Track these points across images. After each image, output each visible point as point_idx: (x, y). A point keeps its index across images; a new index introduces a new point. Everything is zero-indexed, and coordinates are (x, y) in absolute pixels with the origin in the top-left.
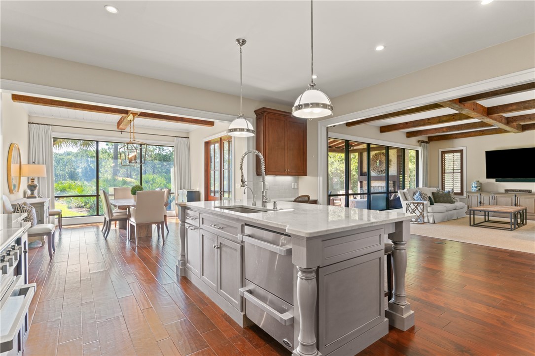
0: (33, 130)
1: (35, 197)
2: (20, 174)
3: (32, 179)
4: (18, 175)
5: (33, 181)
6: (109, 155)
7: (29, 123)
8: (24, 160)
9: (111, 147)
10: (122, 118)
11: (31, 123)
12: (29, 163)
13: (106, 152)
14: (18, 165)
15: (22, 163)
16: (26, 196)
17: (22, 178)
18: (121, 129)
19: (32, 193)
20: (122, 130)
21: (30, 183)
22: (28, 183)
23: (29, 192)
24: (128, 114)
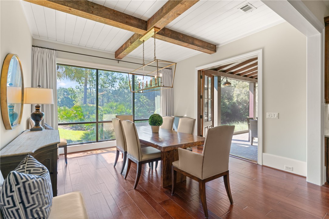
0: (37, 53)
1: (41, 129)
2: (22, 100)
3: (36, 107)
4: (20, 102)
5: (39, 110)
6: (80, 90)
7: (33, 46)
8: (27, 84)
9: (82, 85)
10: (133, 36)
11: (35, 47)
12: (32, 86)
13: (79, 88)
14: (20, 88)
15: (25, 87)
16: (30, 128)
17: (24, 105)
18: (118, 58)
19: (37, 124)
20: (119, 60)
21: (34, 111)
22: (32, 111)
23: (33, 123)
24: (146, 30)
